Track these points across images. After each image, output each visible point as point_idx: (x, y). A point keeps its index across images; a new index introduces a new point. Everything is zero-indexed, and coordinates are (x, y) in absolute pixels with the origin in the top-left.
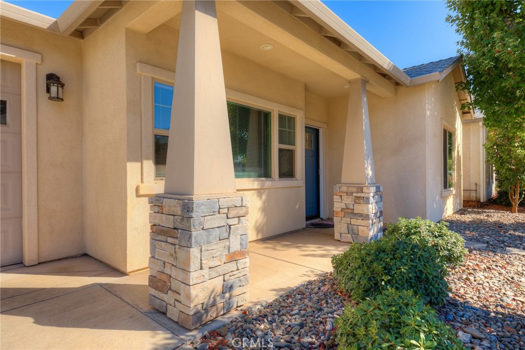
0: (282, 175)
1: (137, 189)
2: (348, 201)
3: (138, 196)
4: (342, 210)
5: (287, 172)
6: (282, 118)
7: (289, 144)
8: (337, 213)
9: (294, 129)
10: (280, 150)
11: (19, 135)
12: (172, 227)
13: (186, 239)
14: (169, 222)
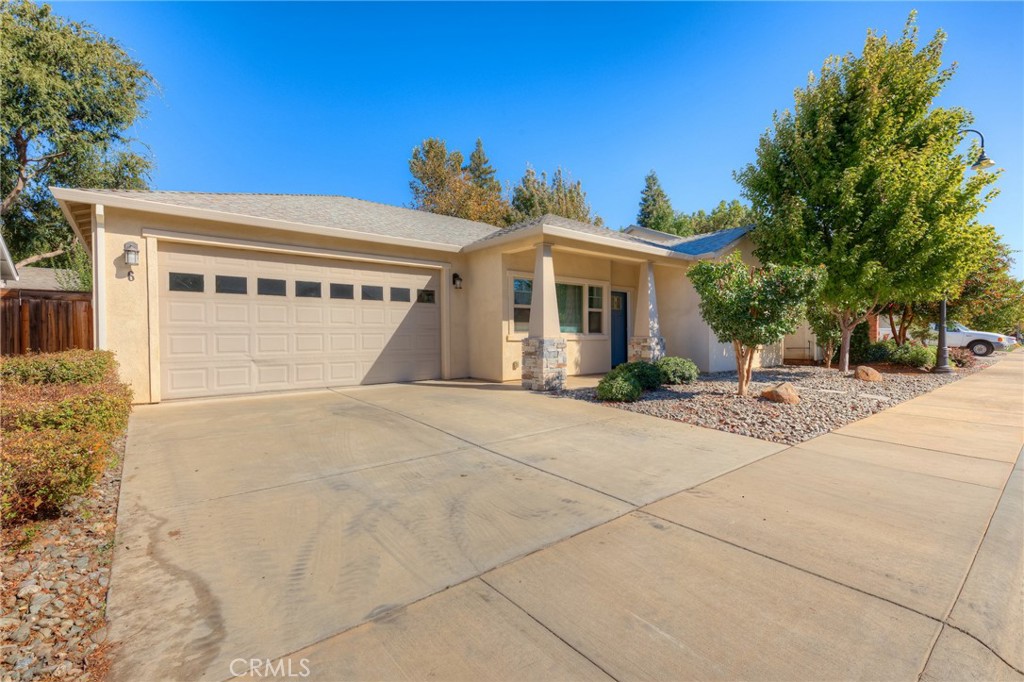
0: (591, 331)
1: (507, 338)
3: (508, 341)
4: (634, 355)
5: (595, 327)
6: (591, 289)
9: (601, 296)
10: (590, 313)
11: (440, 308)
12: (534, 351)
13: (542, 355)
14: (532, 350)
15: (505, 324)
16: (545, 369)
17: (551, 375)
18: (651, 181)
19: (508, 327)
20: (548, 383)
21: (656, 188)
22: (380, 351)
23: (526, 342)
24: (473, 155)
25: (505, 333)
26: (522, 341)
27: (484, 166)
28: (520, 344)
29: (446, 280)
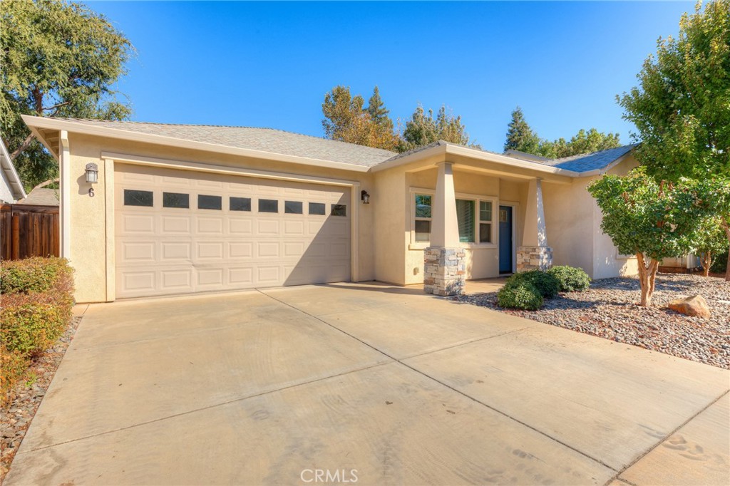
0: (482, 241)
1: (409, 246)
2: (526, 257)
3: (409, 250)
4: (522, 263)
5: (486, 238)
6: (482, 204)
7: (488, 220)
8: (519, 265)
9: (491, 210)
10: (481, 225)
11: (350, 220)
12: (436, 259)
13: (443, 263)
14: (434, 258)
15: (407, 234)
16: (446, 277)
17: (452, 282)
18: (517, 115)
19: (410, 237)
20: (449, 289)
21: (521, 121)
22: (300, 257)
23: (428, 251)
24: (371, 100)
25: (407, 242)
26: (425, 250)
27: (380, 108)
28: (422, 253)
29: (355, 196)
